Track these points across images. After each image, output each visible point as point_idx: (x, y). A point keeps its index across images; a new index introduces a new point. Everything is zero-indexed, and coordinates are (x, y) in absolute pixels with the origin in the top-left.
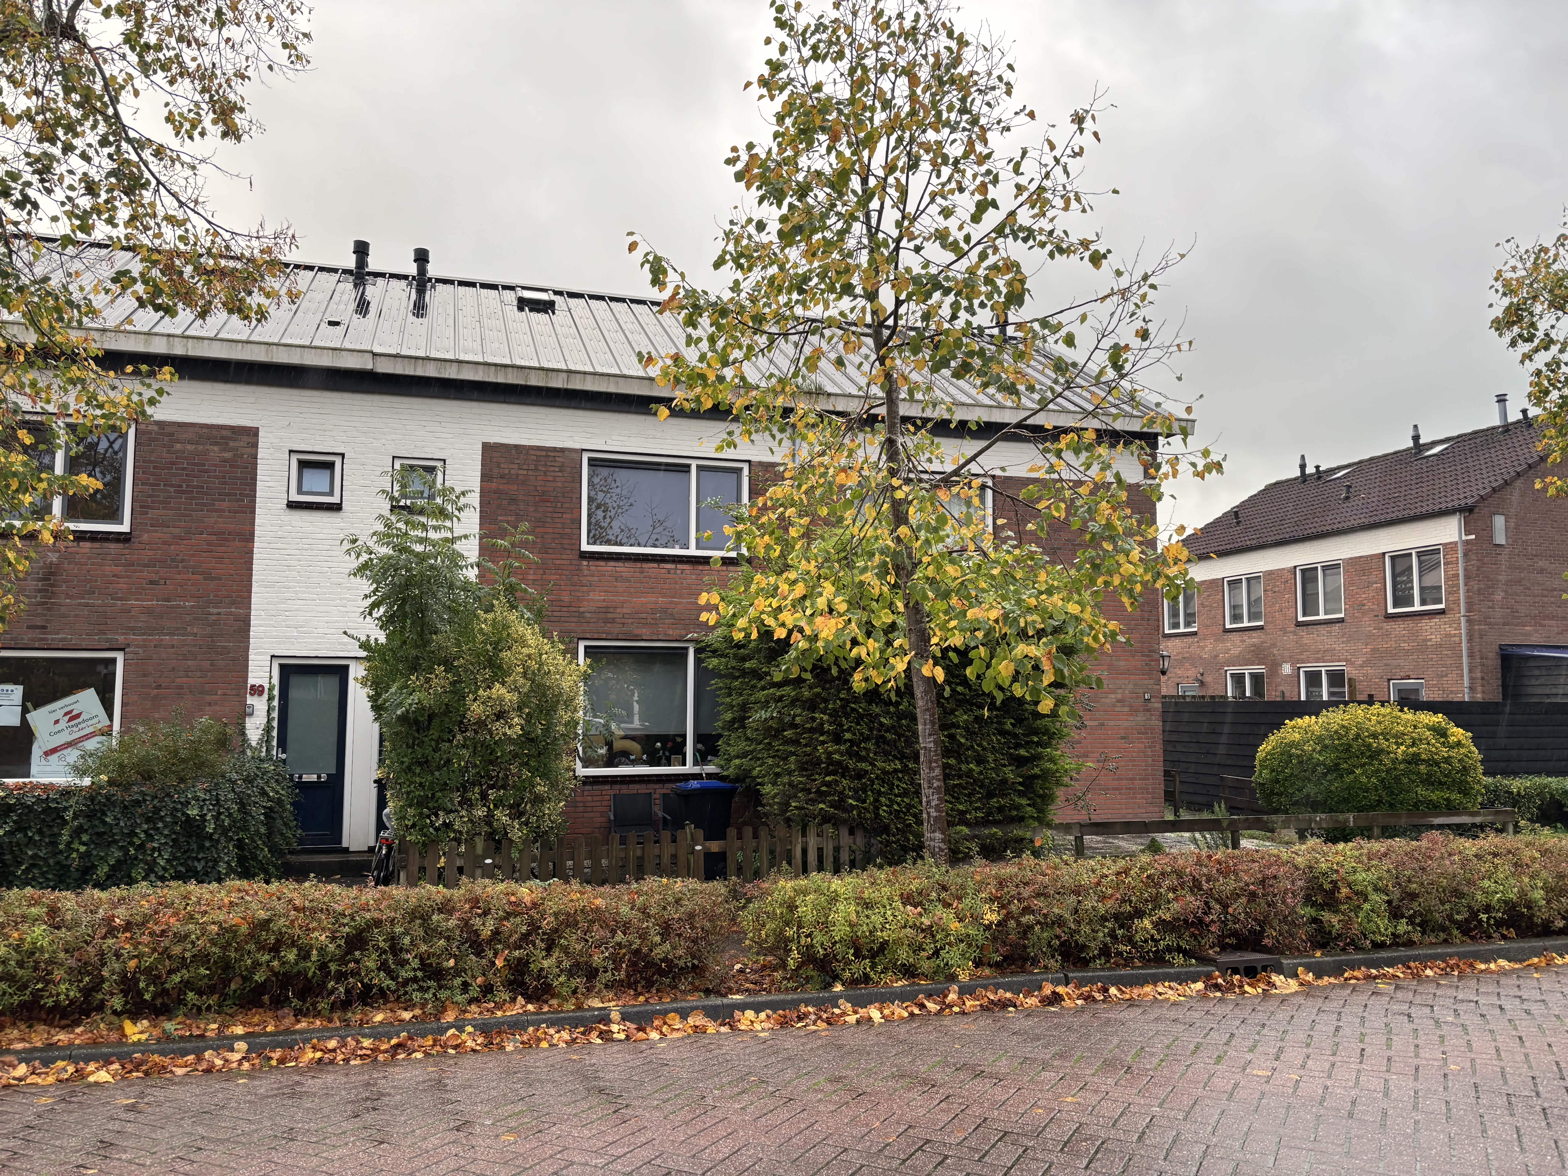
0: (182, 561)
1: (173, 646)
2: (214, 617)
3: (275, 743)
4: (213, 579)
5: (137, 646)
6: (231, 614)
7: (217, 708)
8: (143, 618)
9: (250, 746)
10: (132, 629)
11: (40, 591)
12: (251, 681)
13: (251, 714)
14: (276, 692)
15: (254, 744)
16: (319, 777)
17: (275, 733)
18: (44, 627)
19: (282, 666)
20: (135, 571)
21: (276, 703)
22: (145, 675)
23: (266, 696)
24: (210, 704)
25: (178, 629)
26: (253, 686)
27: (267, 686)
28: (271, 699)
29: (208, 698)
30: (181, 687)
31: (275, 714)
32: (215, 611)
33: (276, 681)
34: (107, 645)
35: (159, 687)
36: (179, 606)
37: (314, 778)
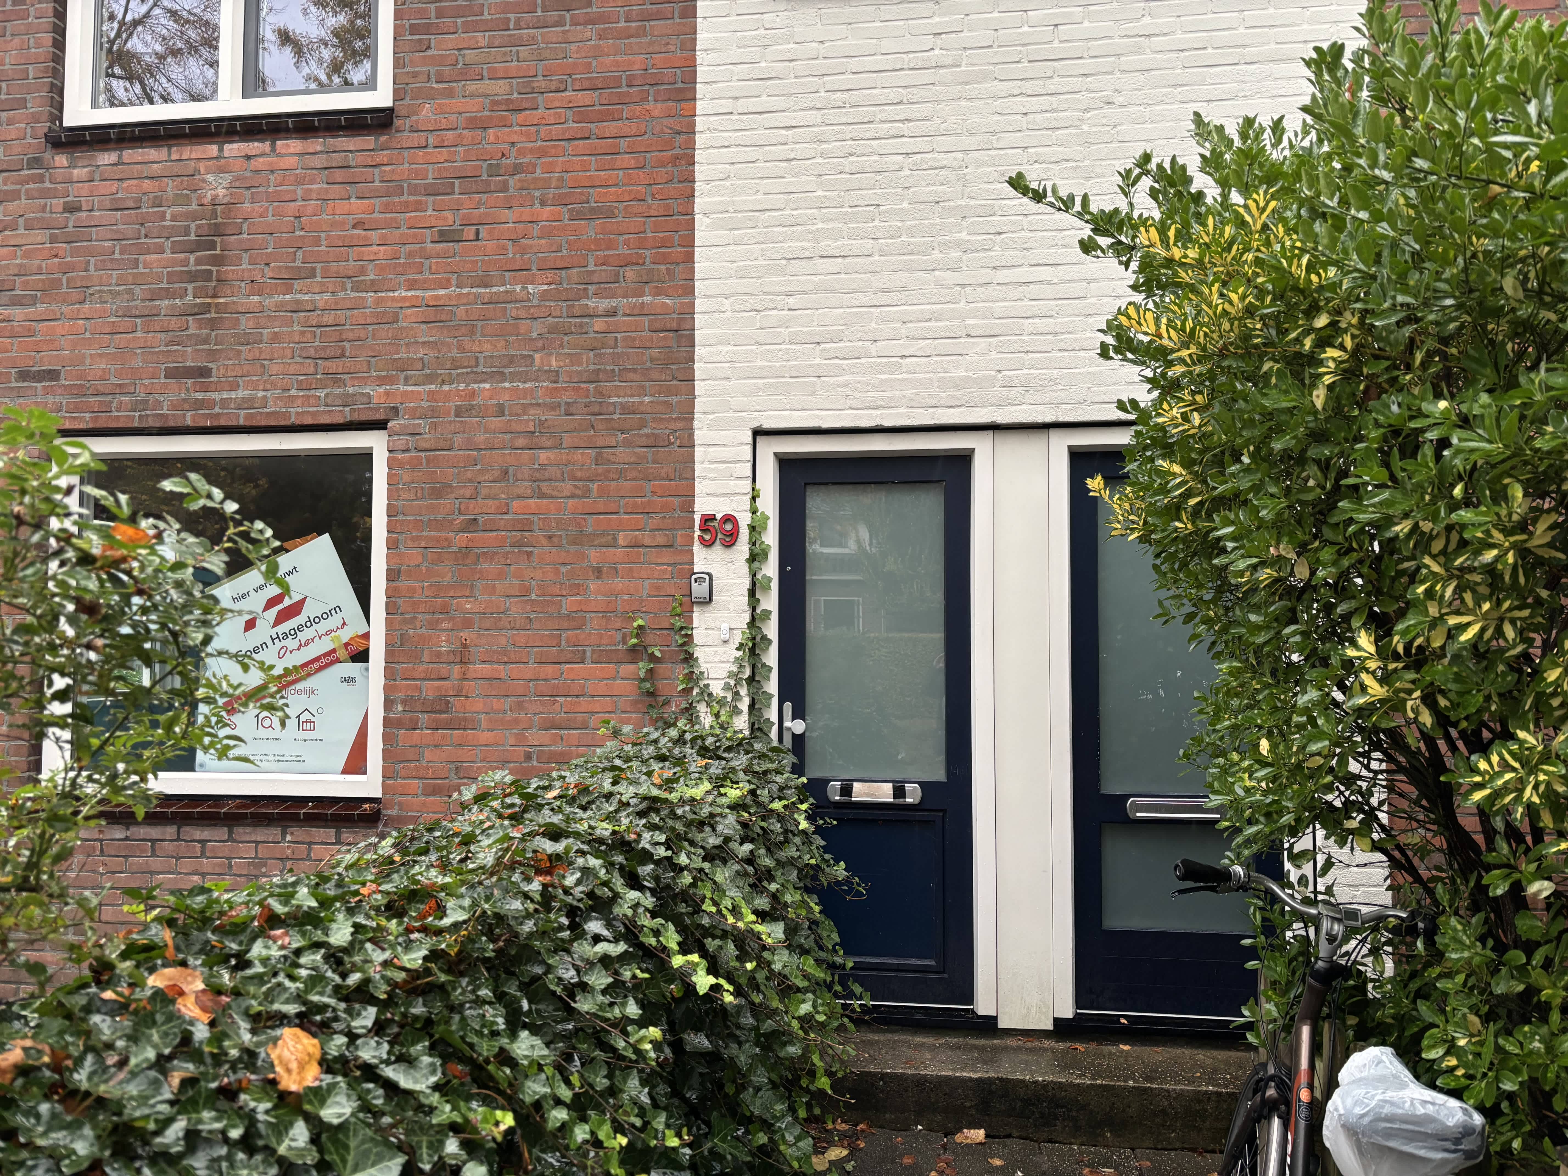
0: (517, 169)
1: (501, 411)
2: (599, 324)
3: (772, 686)
4: (594, 214)
5: (414, 414)
6: (640, 311)
7: (619, 583)
8: (425, 334)
9: (706, 694)
10: (402, 367)
11: (192, 277)
12: (703, 506)
13: (708, 601)
14: (771, 538)
15: (717, 688)
16: (899, 791)
17: (772, 657)
18: (204, 372)
19: (785, 463)
20: (406, 208)
21: (771, 569)
22: (437, 493)
23: (743, 547)
24: (598, 573)
25: (511, 360)
26: (708, 519)
27: (744, 520)
28: (756, 557)
29: (593, 555)
30: (525, 526)
31: (771, 602)
32: (603, 304)
33: (769, 504)
34: (347, 415)
35: (471, 525)
36: (510, 299)
37: (884, 793)
